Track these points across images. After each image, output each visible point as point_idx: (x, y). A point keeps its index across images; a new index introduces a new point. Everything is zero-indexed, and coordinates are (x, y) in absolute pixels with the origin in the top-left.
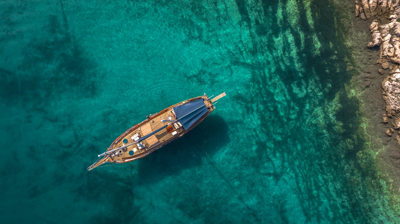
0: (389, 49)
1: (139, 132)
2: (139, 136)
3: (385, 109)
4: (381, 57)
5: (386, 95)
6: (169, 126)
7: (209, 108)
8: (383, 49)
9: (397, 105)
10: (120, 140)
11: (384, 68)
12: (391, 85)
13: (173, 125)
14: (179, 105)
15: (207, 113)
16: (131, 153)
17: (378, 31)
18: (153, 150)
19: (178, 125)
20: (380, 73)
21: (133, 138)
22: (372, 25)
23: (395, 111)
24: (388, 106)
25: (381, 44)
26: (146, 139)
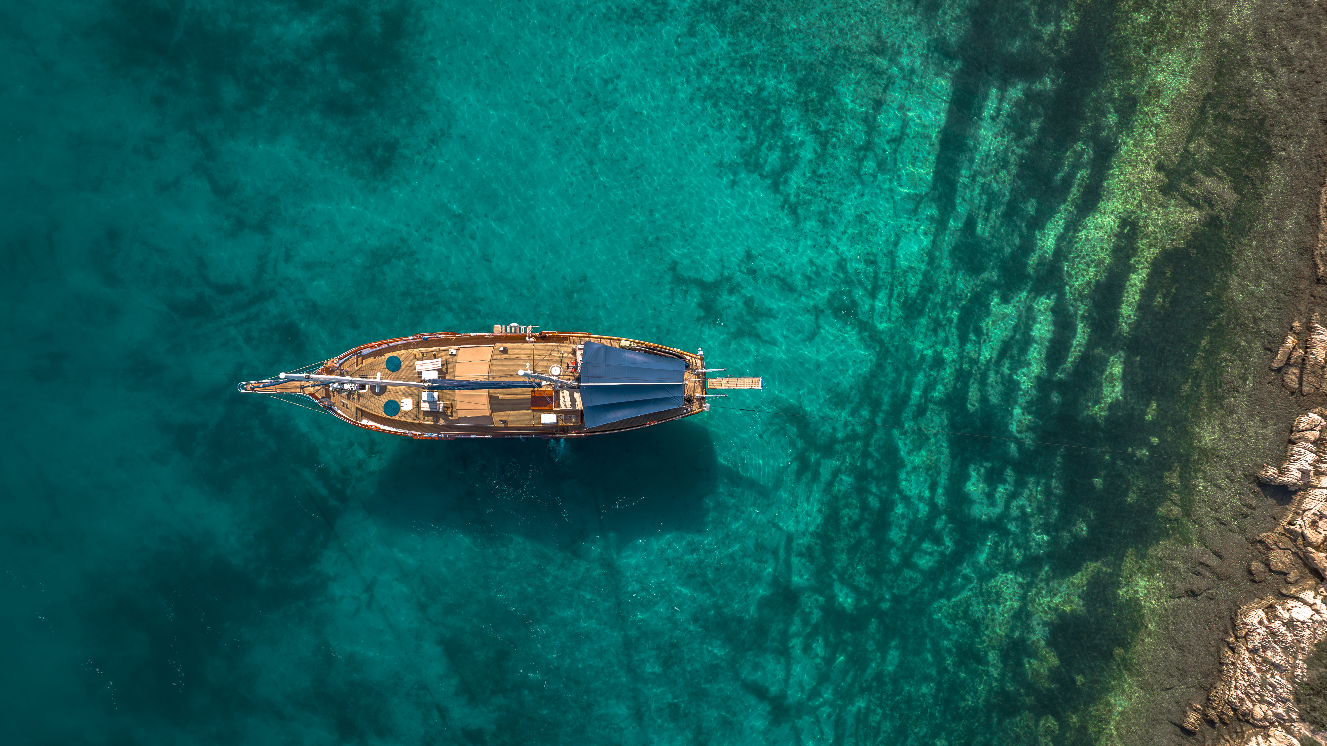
0: (1316, 518)
1: (449, 358)
2: (440, 371)
3: (1207, 690)
4: (1280, 529)
5: (1233, 650)
6: (543, 389)
7: (689, 400)
8: (1298, 507)
9: (1249, 698)
10: (380, 353)
11: (1273, 565)
12: (1267, 627)
13: (557, 393)
14: (607, 342)
15: (677, 411)
16: (392, 407)
17: (1313, 448)
18: (461, 434)
19: (573, 401)
20: (1253, 575)
21: (420, 366)
22: (1304, 419)
23: (1235, 710)
24: (1220, 686)
25: (1300, 489)
26: (457, 391)
